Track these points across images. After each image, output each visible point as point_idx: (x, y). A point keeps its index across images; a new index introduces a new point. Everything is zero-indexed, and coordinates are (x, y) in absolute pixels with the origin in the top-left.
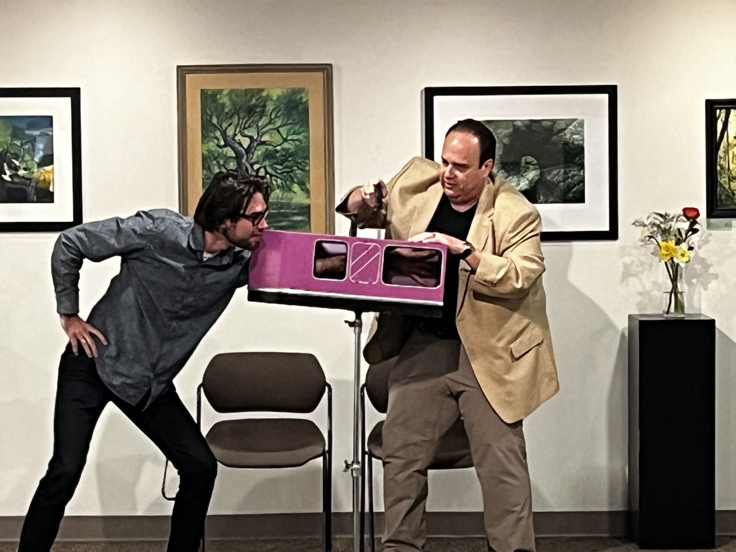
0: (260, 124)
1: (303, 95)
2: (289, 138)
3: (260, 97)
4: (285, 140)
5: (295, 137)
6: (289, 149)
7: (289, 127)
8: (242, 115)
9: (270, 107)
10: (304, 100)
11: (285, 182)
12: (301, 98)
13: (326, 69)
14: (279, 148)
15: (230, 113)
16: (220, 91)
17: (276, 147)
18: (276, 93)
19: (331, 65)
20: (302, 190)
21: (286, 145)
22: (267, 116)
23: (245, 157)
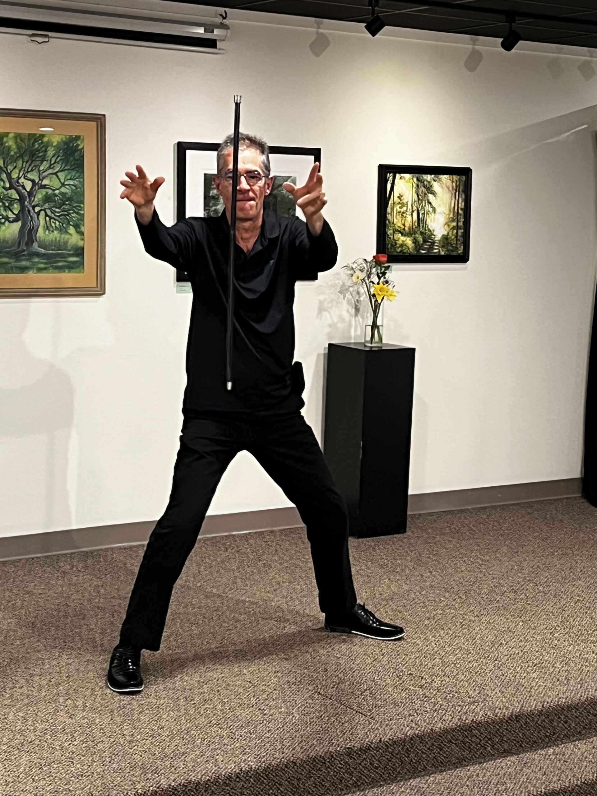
0: (41, 168)
1: (79, 142)
2: (66, 183)
3: (42, 143)
4: (63, 185)
5: (72, 182)
6: (66, 193)
7: (66, 172)
8: (26, 158)
9: (51, 152)
10: (80, 147)
11: (63, 224)
12: (78, 145)
13: (100, 119)
14: (57, 192)
15: (15, 157)
16: (7, 134)
17: (54, 190)
18: (56, 140)
19: (104, 115)
20: (77, 232)
21: (63, 190)
22: (47, 161)
23: (28, 200)
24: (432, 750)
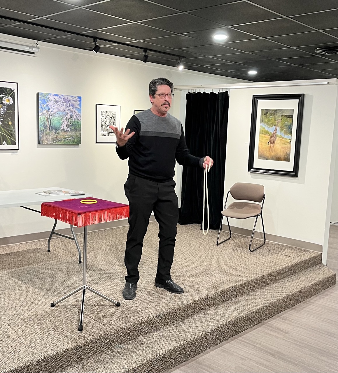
24: (126, 335)
